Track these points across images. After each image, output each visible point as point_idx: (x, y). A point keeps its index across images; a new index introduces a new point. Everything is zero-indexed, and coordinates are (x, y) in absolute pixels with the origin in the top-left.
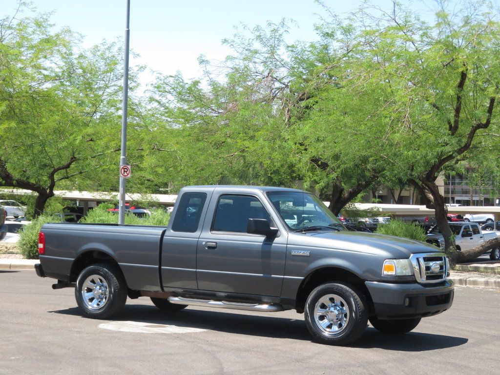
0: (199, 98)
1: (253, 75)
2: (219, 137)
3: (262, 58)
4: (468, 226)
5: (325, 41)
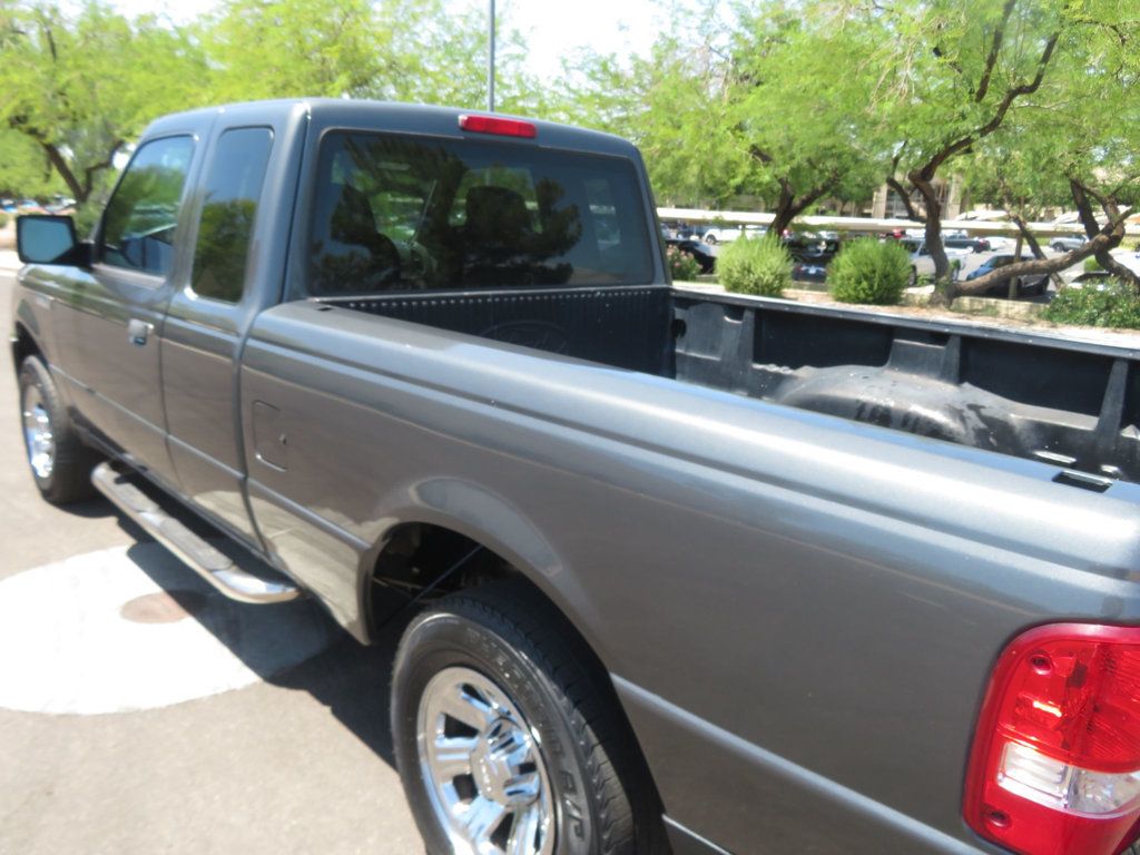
3: (699, 22)
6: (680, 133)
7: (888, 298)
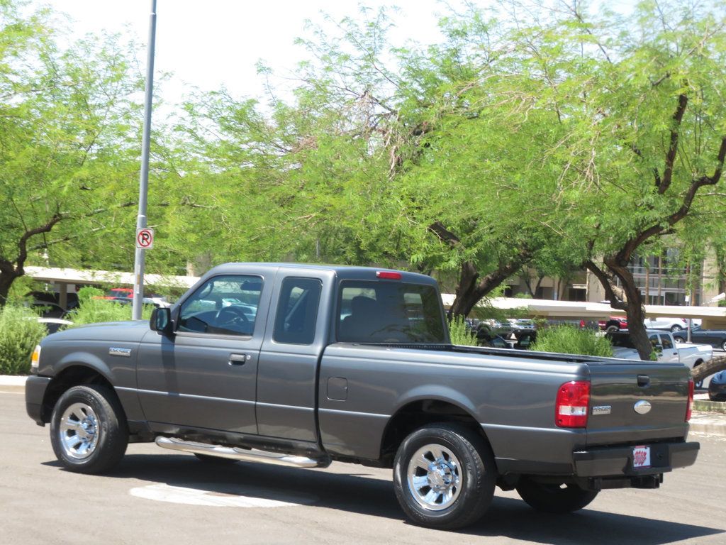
0: (257, 128)
1: (341, 93)
2: (286, 189)
3: (356, 68)
4: (656, 336)
5: (454, 43)
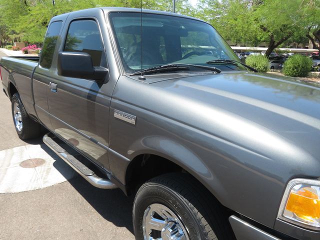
6: (237, 22)
7: (303, 75)
